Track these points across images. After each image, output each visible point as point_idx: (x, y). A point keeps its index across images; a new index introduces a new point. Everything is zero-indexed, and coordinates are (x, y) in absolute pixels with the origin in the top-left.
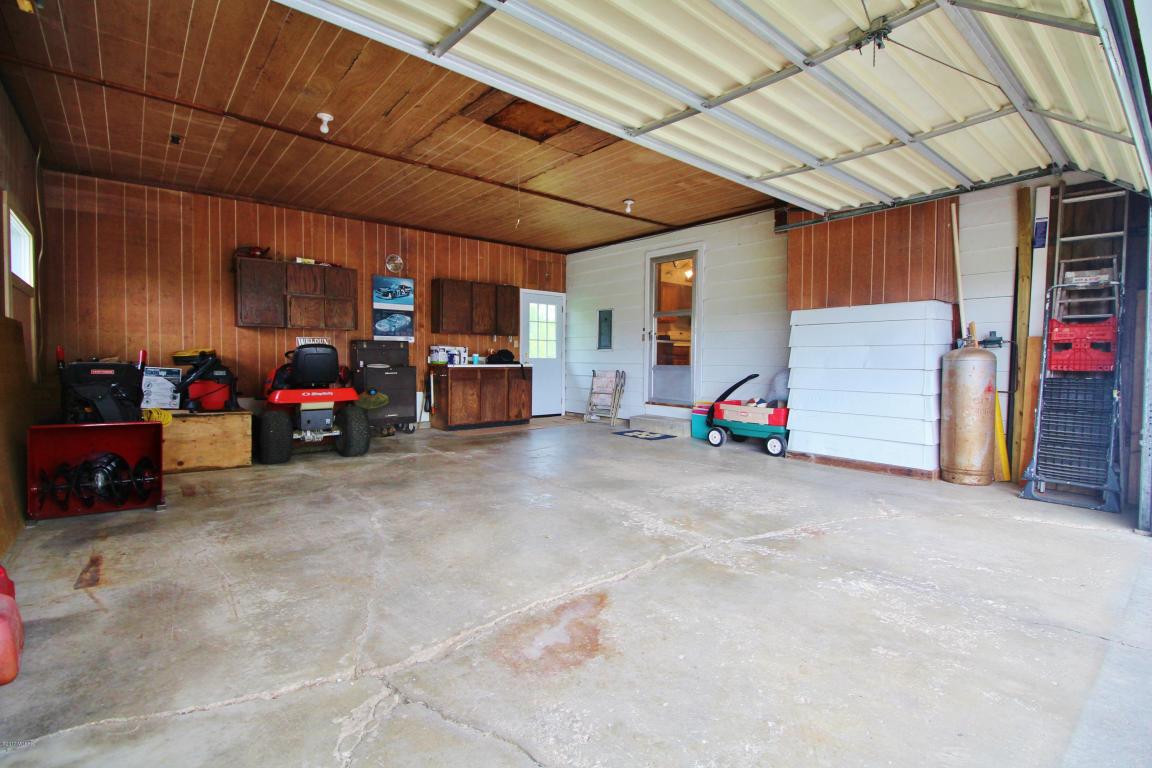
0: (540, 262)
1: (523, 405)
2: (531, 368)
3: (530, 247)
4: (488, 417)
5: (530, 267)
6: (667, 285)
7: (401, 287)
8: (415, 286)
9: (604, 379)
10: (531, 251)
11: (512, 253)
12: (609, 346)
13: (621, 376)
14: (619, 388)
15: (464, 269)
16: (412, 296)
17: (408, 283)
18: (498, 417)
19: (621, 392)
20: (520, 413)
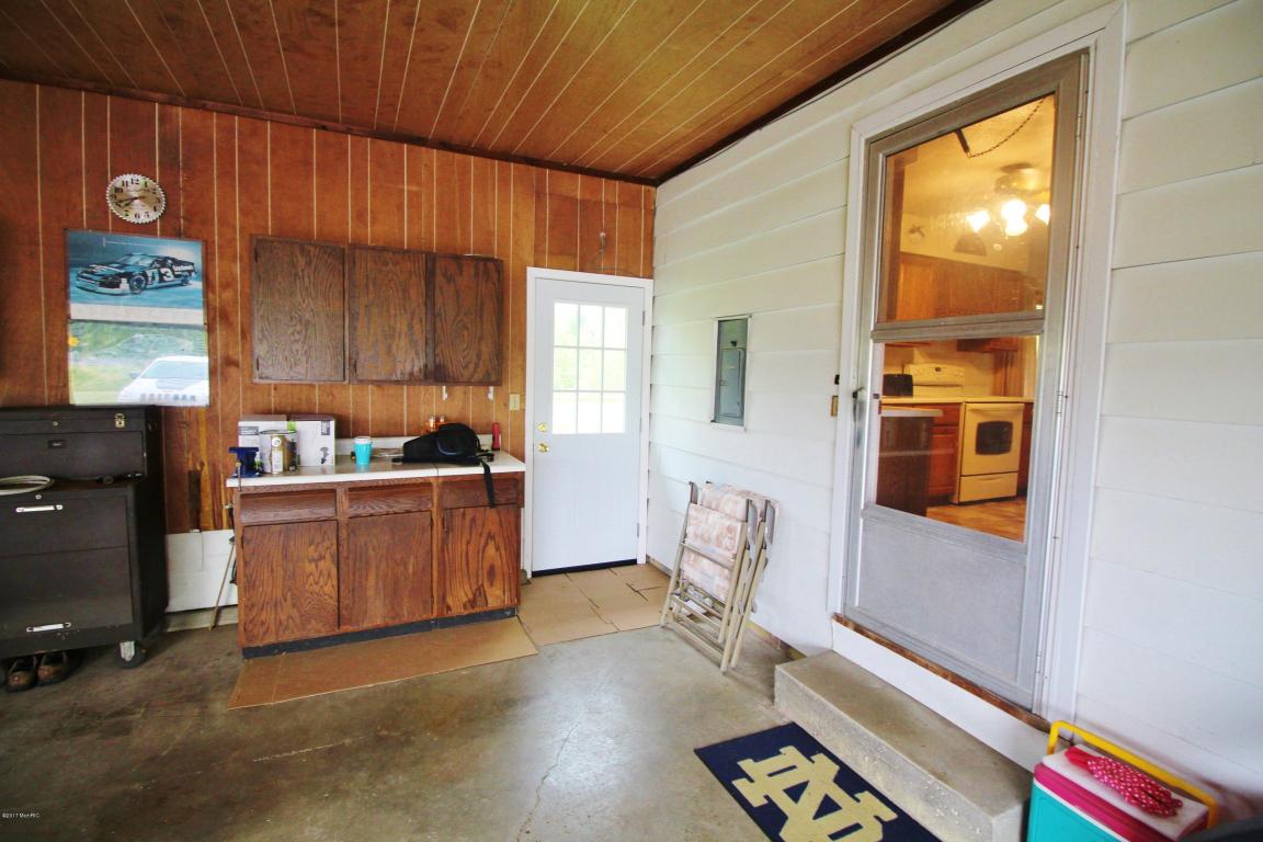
0: (584, 202)
1: (491, 572)
2: (523, 473)
3: (555, 166)
4: (376, 615)
5: (556, 214)
6: (910, 258)
7: (163, 262)
8: (207, 258)
9: (714, 517)
10: (558, 173)
11: (504, 182)
12: (739, 417)
13: (760, 517)
14: (752, 553)
15: (360, 216)
16: (196, 285)
17: (186, 252)
18: (409, 612)
19: (760, 563)
20: (479, 592)
